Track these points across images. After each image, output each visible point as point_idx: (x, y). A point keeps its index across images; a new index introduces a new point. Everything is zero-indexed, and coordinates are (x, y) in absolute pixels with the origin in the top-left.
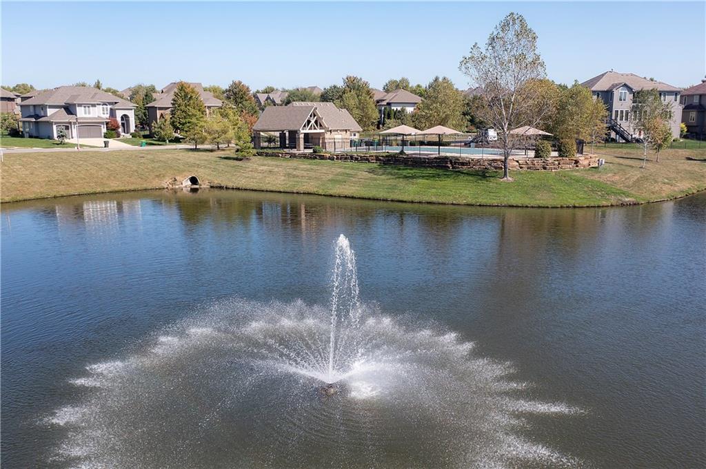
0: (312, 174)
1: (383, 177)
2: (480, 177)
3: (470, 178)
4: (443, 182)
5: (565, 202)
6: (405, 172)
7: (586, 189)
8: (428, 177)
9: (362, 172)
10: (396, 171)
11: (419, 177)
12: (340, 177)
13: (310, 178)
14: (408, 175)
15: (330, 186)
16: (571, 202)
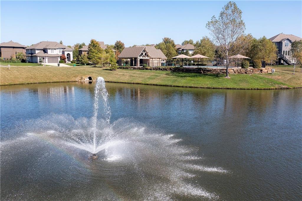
0: (141, 75)
1: (172, 76)
2: (215, 77)
3: (211, 77)
4: (198, 79)
5: (254, 87)
6: (181, 75)
7: (264, 82)
8: (192, 76)
9: (163, 74)
10: (178, 74)
11: (188, 76)
12: (153, 77)
13: (139, 77)
14: (183, 76)
15: (148, 80)
16: (256, 87)
